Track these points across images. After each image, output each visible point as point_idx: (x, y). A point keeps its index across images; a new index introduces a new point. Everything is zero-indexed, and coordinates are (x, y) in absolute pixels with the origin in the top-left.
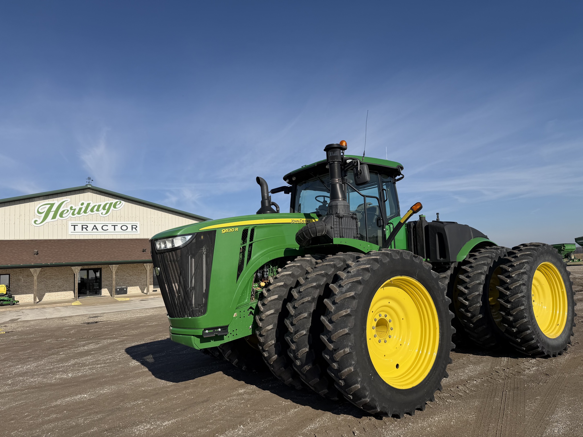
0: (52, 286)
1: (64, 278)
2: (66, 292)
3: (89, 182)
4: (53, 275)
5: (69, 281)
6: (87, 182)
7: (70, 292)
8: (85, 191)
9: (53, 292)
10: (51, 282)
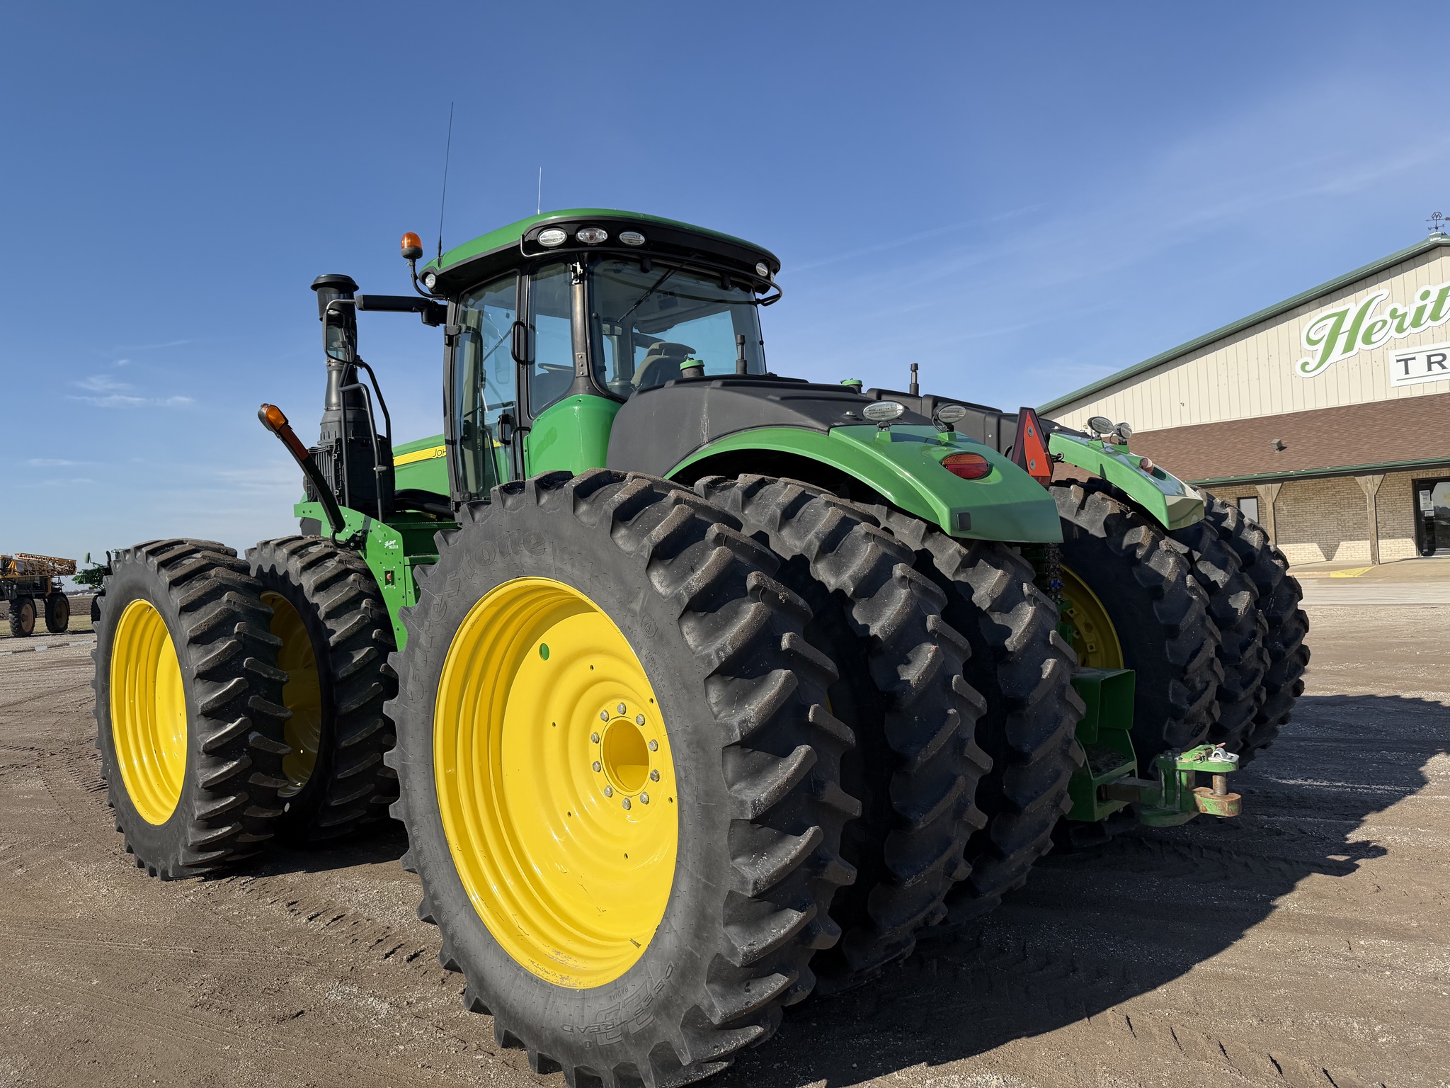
0: (1355, 526)
1: (1385, 503)
2: (1393, 540)
3: (1437, 228)
4: (1355, 498)
5: (1399, 512)
6: (1430, 229)
7: (1404, 540)
8: (1431, 255)
9: (1360, 540)
10: (1353, 515)
